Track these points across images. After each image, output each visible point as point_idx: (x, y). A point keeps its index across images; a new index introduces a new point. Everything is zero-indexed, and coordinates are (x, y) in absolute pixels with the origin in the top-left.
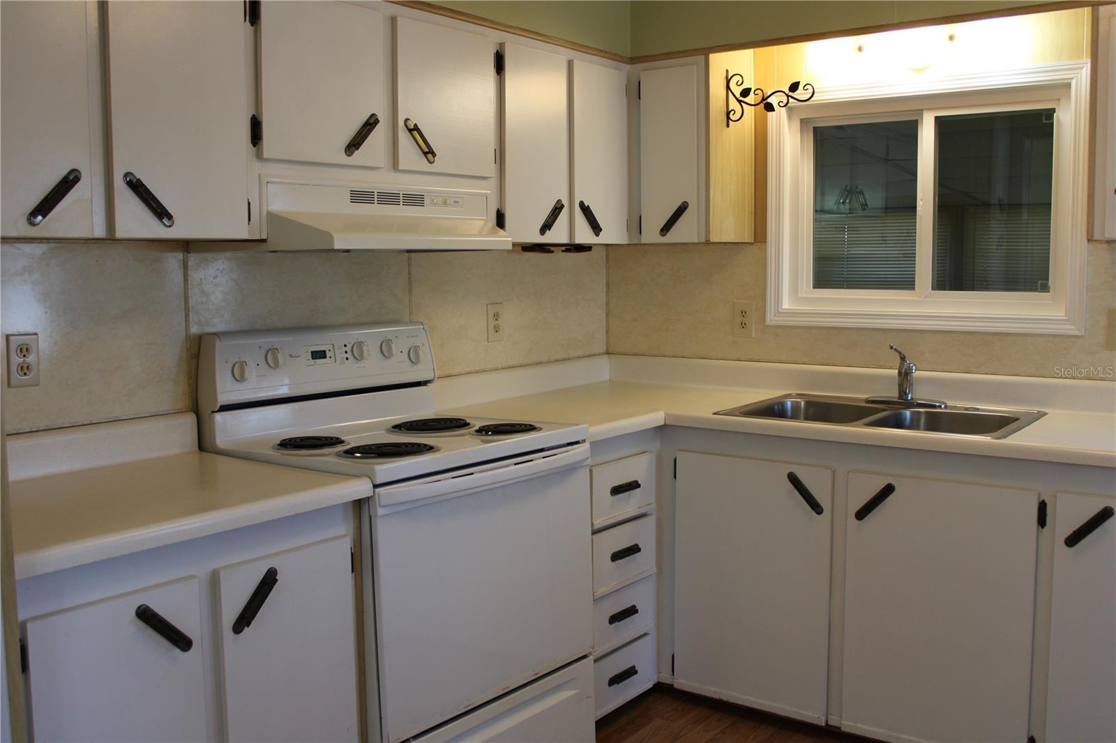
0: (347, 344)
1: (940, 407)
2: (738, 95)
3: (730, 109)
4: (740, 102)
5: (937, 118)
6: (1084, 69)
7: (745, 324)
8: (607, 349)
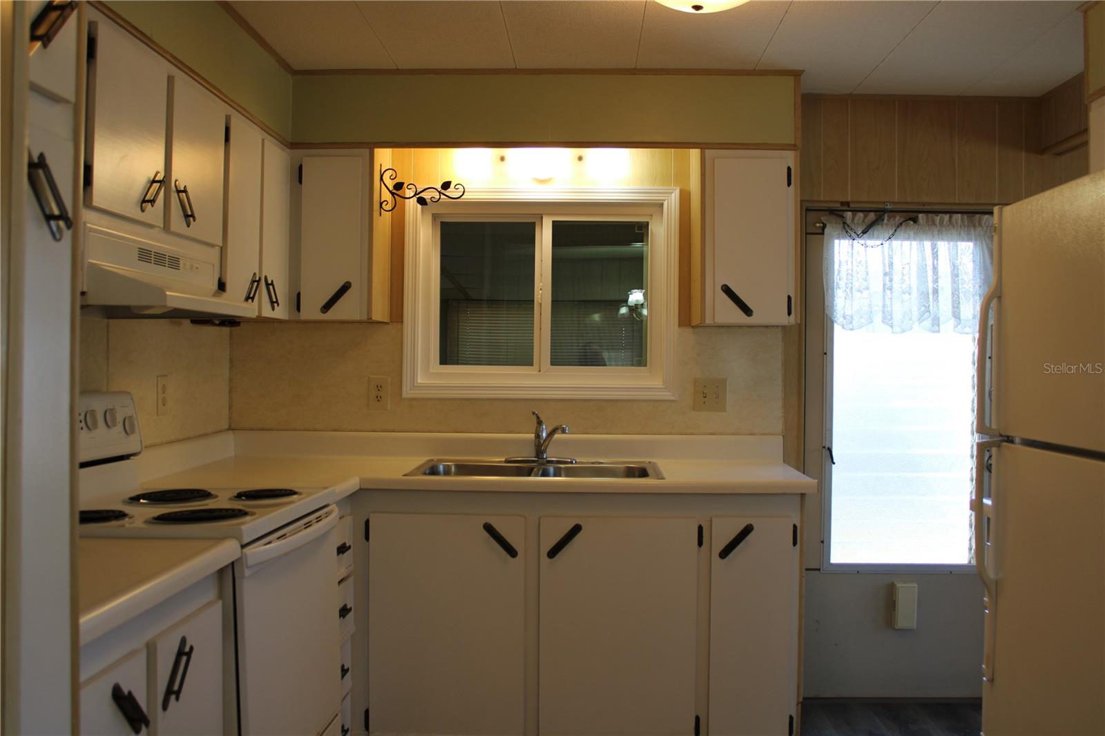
1: (572, 463)
2: (391, 188)
3: (382, 201)
4: (393, 194)
5: (553, 222)
6: (673, 194)
7: (381, 397)
8: (230, 425)
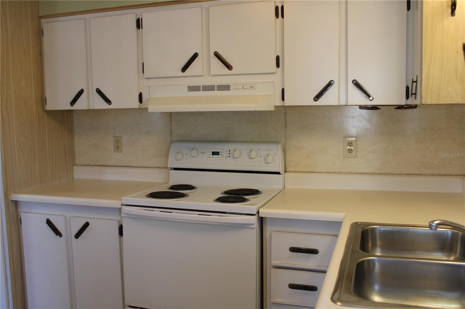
0: (230, 150)
